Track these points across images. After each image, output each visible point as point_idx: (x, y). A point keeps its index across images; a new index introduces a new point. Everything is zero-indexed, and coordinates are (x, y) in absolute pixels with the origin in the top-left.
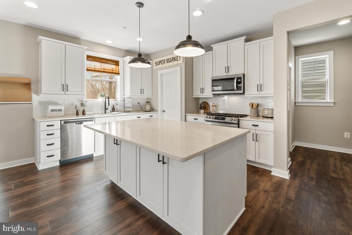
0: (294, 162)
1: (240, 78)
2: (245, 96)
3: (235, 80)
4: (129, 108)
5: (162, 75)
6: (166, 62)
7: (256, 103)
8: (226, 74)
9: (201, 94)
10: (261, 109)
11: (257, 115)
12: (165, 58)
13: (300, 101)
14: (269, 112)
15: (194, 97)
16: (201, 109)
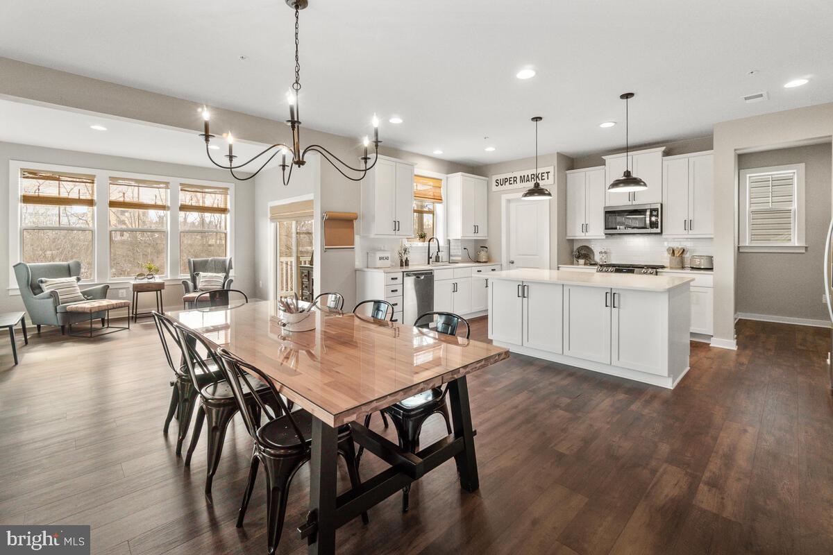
0: (741, 336)
1: (656, 210)
2: (664, 236)
3: (648, 213)
4: (458, 256)
5: (509, 201)
6: (518, 180)
7: (680, 247)
8: (630, 203)
9: (582, 234)
10: (687, 256)
11: (681, 267)
12: (518, 174)
13: (747, 245)
14: (702, 261)
15: (568, 238)
16: (579, 257)
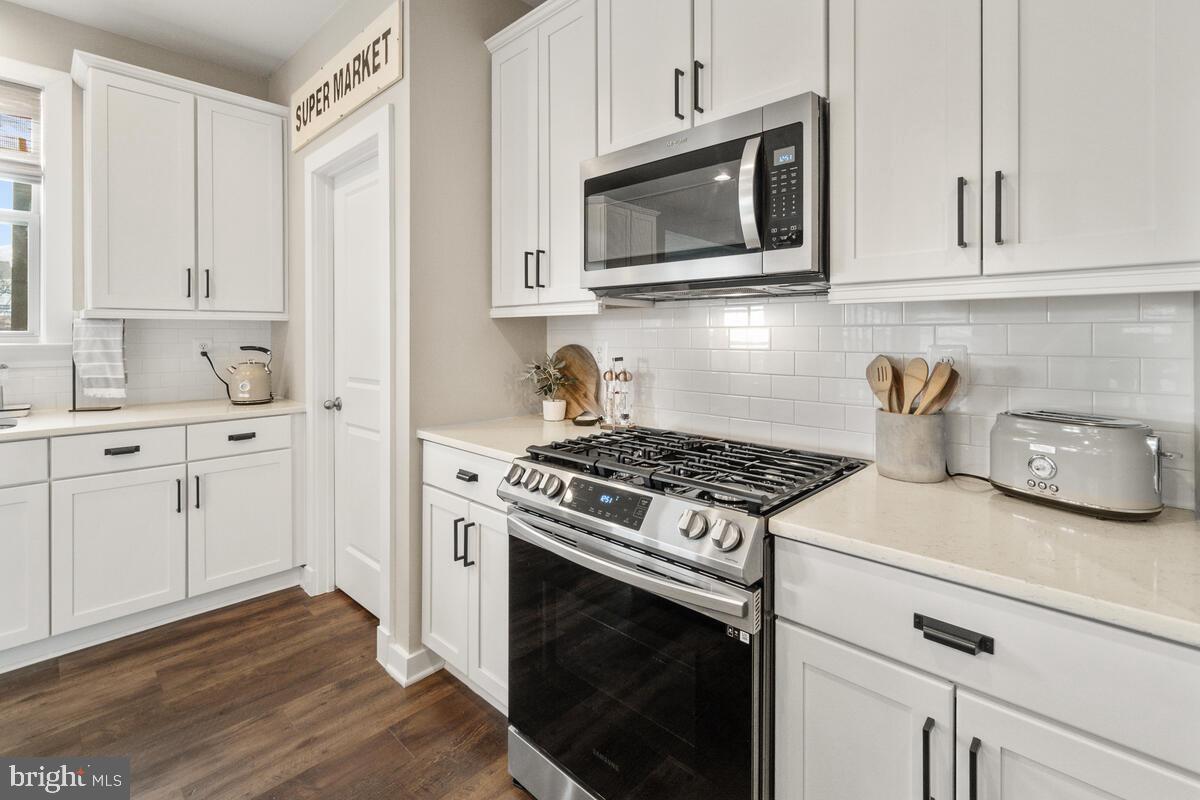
1: (789, 139)
2: (835, 295)
3: (748, 163)
4: (107, 383)
6: (332, 94)
8: (683, 126)
9: (532, 296)
11: (939, 471)
15: (494, 313)
16: (546, 390)
